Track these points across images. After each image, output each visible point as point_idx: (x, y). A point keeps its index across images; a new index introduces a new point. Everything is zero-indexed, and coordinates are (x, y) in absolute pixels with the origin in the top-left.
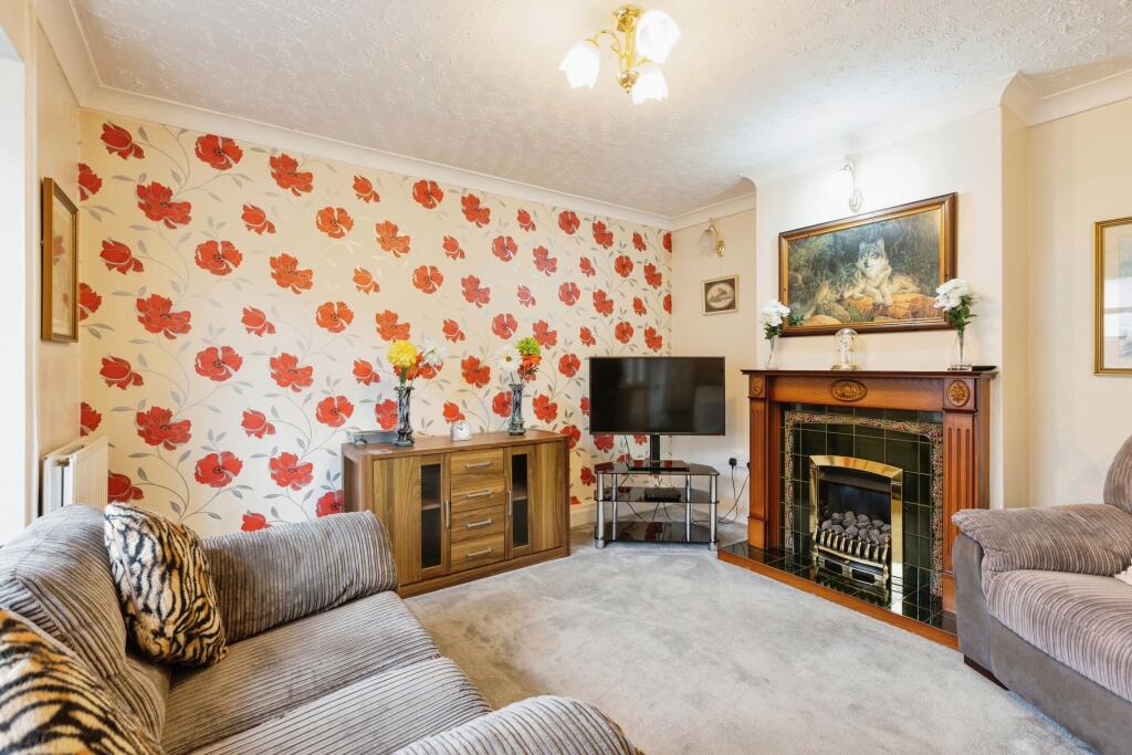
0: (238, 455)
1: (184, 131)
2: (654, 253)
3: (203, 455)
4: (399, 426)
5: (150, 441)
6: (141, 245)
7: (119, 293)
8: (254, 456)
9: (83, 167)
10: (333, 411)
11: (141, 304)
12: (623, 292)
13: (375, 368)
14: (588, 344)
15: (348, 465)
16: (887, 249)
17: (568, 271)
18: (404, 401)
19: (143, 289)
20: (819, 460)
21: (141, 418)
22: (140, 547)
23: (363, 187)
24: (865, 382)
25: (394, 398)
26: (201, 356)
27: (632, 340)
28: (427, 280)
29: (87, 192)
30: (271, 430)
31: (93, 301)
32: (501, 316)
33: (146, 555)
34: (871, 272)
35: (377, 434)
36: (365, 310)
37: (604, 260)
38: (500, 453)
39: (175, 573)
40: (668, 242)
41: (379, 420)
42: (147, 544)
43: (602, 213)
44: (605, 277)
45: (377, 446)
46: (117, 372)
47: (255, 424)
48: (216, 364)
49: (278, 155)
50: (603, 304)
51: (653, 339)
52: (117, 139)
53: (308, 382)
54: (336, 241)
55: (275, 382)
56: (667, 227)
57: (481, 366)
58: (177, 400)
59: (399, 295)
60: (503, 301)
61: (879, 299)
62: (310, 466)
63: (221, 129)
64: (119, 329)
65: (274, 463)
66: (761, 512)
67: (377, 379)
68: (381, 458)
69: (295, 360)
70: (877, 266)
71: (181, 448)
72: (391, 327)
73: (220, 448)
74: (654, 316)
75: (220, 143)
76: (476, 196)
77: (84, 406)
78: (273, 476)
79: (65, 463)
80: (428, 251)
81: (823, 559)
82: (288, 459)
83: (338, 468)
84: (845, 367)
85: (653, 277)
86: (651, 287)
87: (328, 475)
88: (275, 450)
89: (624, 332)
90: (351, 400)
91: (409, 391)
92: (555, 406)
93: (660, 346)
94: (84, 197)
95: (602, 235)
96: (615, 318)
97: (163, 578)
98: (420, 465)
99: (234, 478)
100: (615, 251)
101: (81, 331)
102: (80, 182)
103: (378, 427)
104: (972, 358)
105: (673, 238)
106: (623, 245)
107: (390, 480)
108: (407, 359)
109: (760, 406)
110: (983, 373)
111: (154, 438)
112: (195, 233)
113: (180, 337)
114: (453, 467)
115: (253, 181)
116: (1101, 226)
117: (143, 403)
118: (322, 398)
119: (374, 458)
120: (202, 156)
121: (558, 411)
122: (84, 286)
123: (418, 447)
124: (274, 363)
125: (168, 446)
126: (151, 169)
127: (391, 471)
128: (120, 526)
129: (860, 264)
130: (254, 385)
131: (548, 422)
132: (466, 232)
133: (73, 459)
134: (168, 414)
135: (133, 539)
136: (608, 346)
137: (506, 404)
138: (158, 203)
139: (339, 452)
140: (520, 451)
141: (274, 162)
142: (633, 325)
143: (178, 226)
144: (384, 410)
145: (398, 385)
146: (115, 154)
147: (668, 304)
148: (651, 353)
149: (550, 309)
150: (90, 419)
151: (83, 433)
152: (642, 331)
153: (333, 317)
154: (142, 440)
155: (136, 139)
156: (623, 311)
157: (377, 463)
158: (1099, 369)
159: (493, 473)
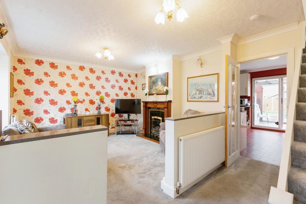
0: (43, 117)
1: (33, 59)
2: (133, 78)
3: (36, 117)
4: (74, 112)
5: (26, 115)
6: (24, 80)
7: (20, 89)
8: (46, 118)
9: (14, 67)
10: (62, 110)
11: (24, 91)
12: (125, 86)
13: (71, 102)
14: (117, 97)
15: (64, 119)
16: (161, 80)
17: (113, 82)
18: (75, 108)
19: (25, 88)
20: (153, 117)
21: (24, 111)
22: (29, 125)
23: (68, 67)
24: (157, 103)
25: (73, 107)
26: (36, 100)
27: (128, 96)
28: (82, 85)
29: (15, 71)
30: (49, 113)
31: (16, 90)
32: (98, 91)
33: (30, 126)
34: (159, 84)
35: (70, 114)
36: (68, 91)
37: (121, 80)
38: (94, 117)
39: (33, 129)
40: (136, 76)
41: (71, 111)
42: (30, 124)
43: (121, 71)
44: (122, 83)
45: (70, 116)
46: (20, 102)
47: (46, 112)
48: (39, 101)
49: (51, 62)
50: (121, 88)
51: (132, 95)
52: (20, 61)
53: (57, 104)
54: (62, 78)
55: (50, 104)
56: (136, 73)
57: (93, 101)
58: (31, 107)
59: (75, 87)
60: (98, 88)
61: (160, 89)
62: (57, 120)
63: (40, 59)
64: (20, 95)
65: (50, 119)
66: (144, 127)
67: (71, 104)
68: (70, 117)
69: (54, 100)
70: (160, 83)
71: (32, 116)
72: (74, 94)
73: (39, 116)
74: (133, 90)
75: (40, 61)
76: (92, 68)
77: (14, 109)
78: (50, 122)
79: (14, 117)
80: (81, 79)
81: (153, 134)
82: (52, 118)
83: (63, 120)
84: (155, 101)
85: (133, 83)
86: (132, 85)
87: (61, 122)
88: (50, 117)
89: (126, 94)
90: (65, 107)
91: (76, 106)
92: (110, 109)
93: (134, 97)
94: (14, 72)
95: (121, 75)
96: (124, 91)
97: (32, 128)
98: (77, 119)
99: (42, 122)
100: (124, 78)
101: (14, 96)
102: (13, 69)
103: (71, 113)
104: (168, 99)
105: (137, 75)
106: (126, 76)
107: (71, 121)
108: (76, 100)
109: (144, 108)
110: (170, 101)
111: (27, 114)
112: (35, 77)
113: (32, 96)
114: (84, 119)
115: (46, 67)
116: (188, 78)
117: (25, 108)
118: (60, 107)
119: (68, 117)
120: (36, 63)
121: (110, 110)
122: (14, 88)
123: (78, 116)
124: (50, 101)
125: (29, 116)
126: (26, 66)
127: (72, 120)
128: (26, 122)
129: (158, 83)
130: (46, 105)
131: (108, 112)
132: (90, 75)
133: (15, 116)
134: (29, 110)
135: (28, 124)
136: (122, 97)
137: (98, 108)
138: (28, 72)
139: (63, 117)
140: (98, 117)
141: (50, 64)
142: (128, 93)
143: (32, 76)
144: (72, 109)
145: (74, 105)
146: (20, 64)
147: (136, 88)
148: (132, 98)
149: (109, 90)
150: (15, 111)
151: (13, 113)
152: (130, 94)
153: (62, 92)
154: (24, 115)
155: (24, 61)
156: (126, 90)
157: (69, 118)
158: (188, 101)
159: (92, 120)
